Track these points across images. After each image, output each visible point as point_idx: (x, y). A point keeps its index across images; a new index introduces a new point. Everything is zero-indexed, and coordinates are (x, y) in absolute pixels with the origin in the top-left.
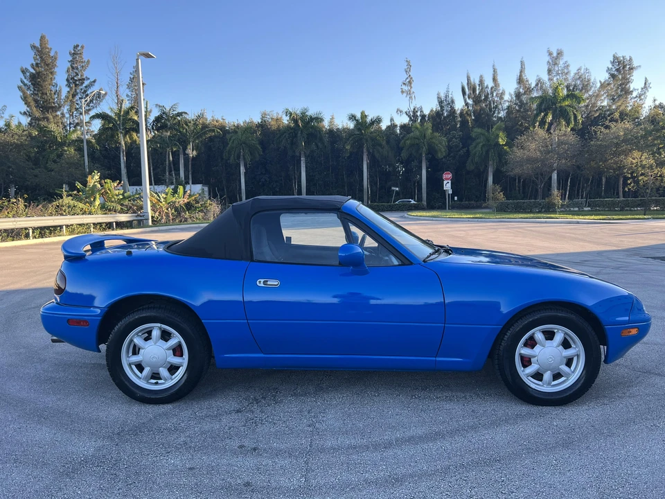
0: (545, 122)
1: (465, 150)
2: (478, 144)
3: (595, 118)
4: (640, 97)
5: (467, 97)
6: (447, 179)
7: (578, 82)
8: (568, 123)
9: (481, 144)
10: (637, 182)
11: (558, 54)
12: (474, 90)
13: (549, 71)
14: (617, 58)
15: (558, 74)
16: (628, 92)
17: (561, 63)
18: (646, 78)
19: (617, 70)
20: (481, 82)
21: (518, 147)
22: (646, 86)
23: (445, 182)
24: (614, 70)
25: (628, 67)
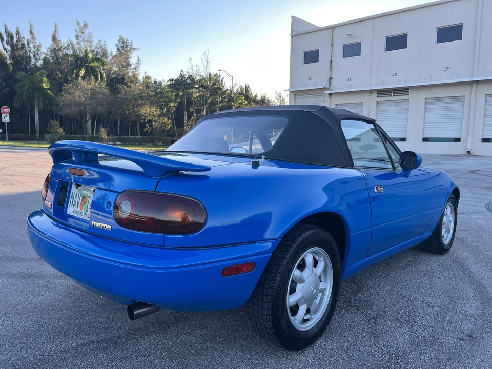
0: (79, 76)
1: (8, 89)
2: (24, 85)
3: (112, 78)
4: (135, 69)
5: (5, 42)
6: (5, 113)
7: (100, 50)
8: (97, 79)
9: (27, 86)
10: (151, 126)
11: (85, 25)
12: (12, 37)
13: (77, 37)
14: (122, 39)
15: (84, 41)
16: (128, 64)
17: (87, 32)
18: (138, 57)
19: (122, 47)
20: (18, 33)
21: (65, 92)
22: (139, 62)
23: (3, 115)
24: (120, 46)
25: (129, 47)
